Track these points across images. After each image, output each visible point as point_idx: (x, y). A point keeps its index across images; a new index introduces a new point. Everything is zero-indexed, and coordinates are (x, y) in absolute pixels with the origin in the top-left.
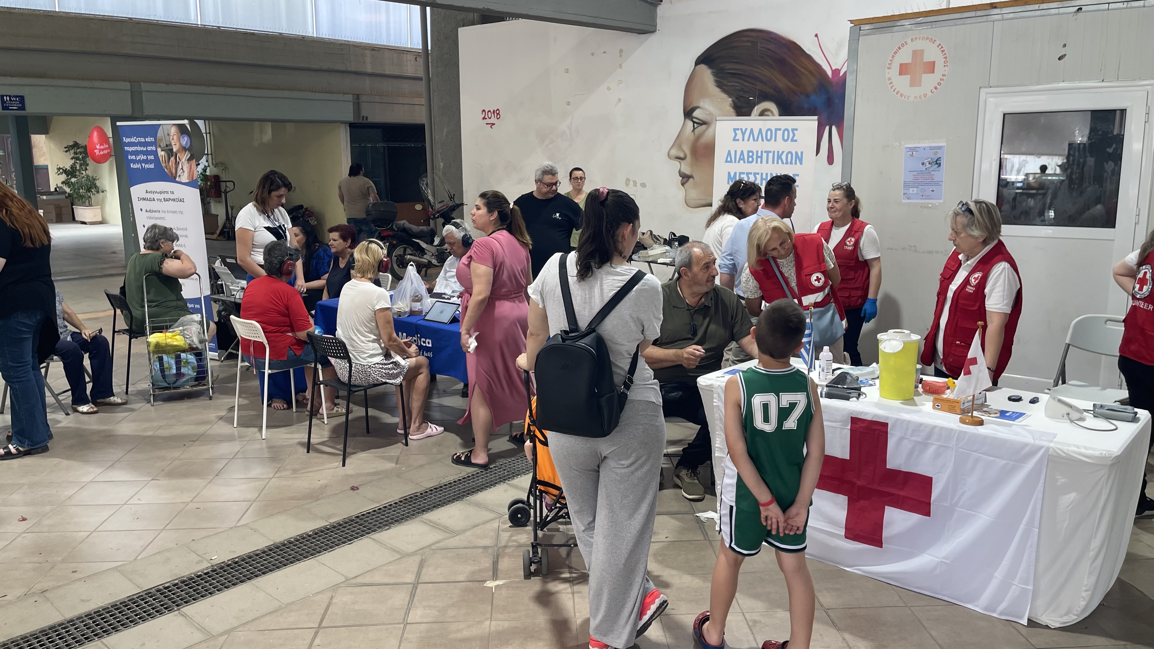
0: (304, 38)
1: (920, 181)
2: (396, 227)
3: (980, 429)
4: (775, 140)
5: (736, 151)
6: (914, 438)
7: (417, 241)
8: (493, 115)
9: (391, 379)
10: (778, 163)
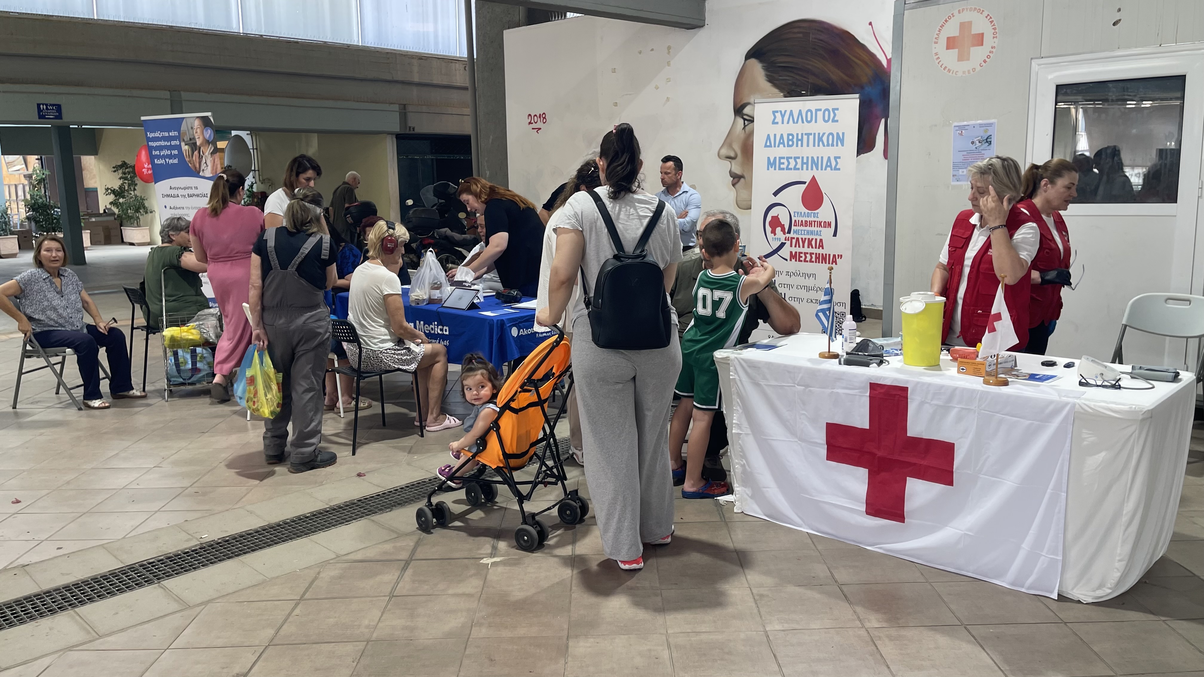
0: (349, 47)
1: (970, 161)
2: (437, 234)
3: (1004, 389)
4: (816, 122)
5: (775, 135)
6: (935, 402)
7: (460, 249)
8: (539, 119)
9: (404, 365)
10: (819, 146)
